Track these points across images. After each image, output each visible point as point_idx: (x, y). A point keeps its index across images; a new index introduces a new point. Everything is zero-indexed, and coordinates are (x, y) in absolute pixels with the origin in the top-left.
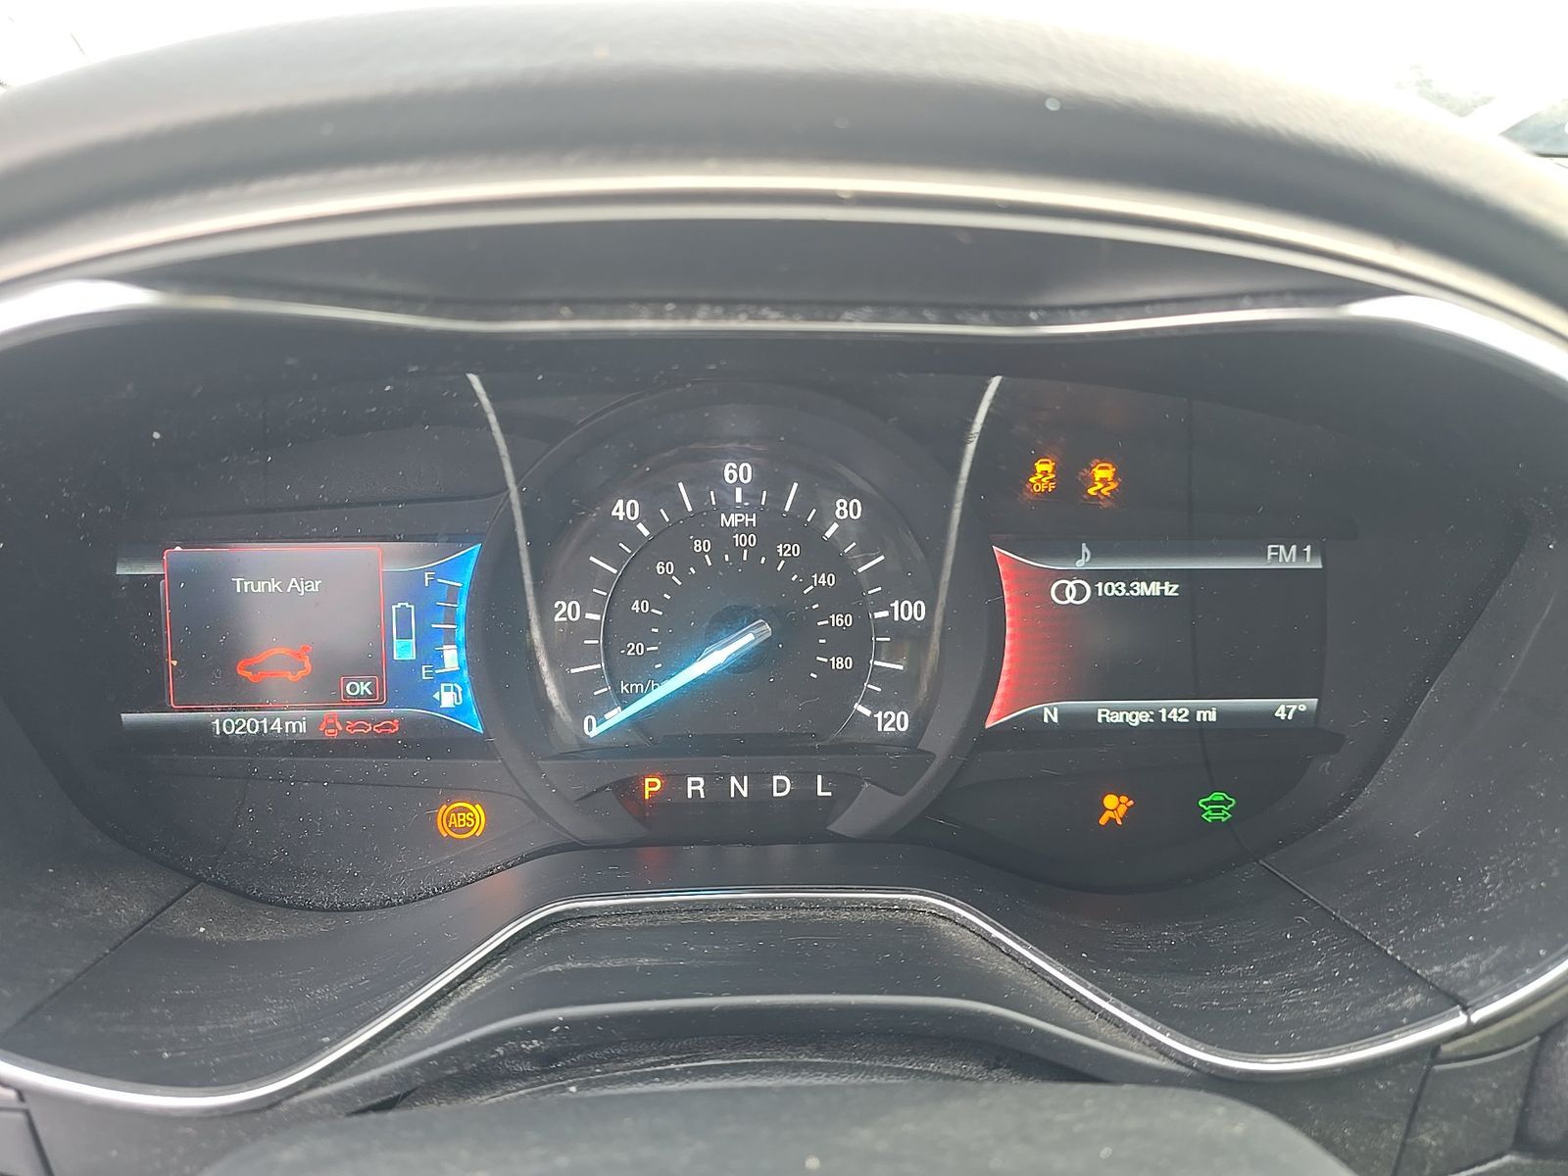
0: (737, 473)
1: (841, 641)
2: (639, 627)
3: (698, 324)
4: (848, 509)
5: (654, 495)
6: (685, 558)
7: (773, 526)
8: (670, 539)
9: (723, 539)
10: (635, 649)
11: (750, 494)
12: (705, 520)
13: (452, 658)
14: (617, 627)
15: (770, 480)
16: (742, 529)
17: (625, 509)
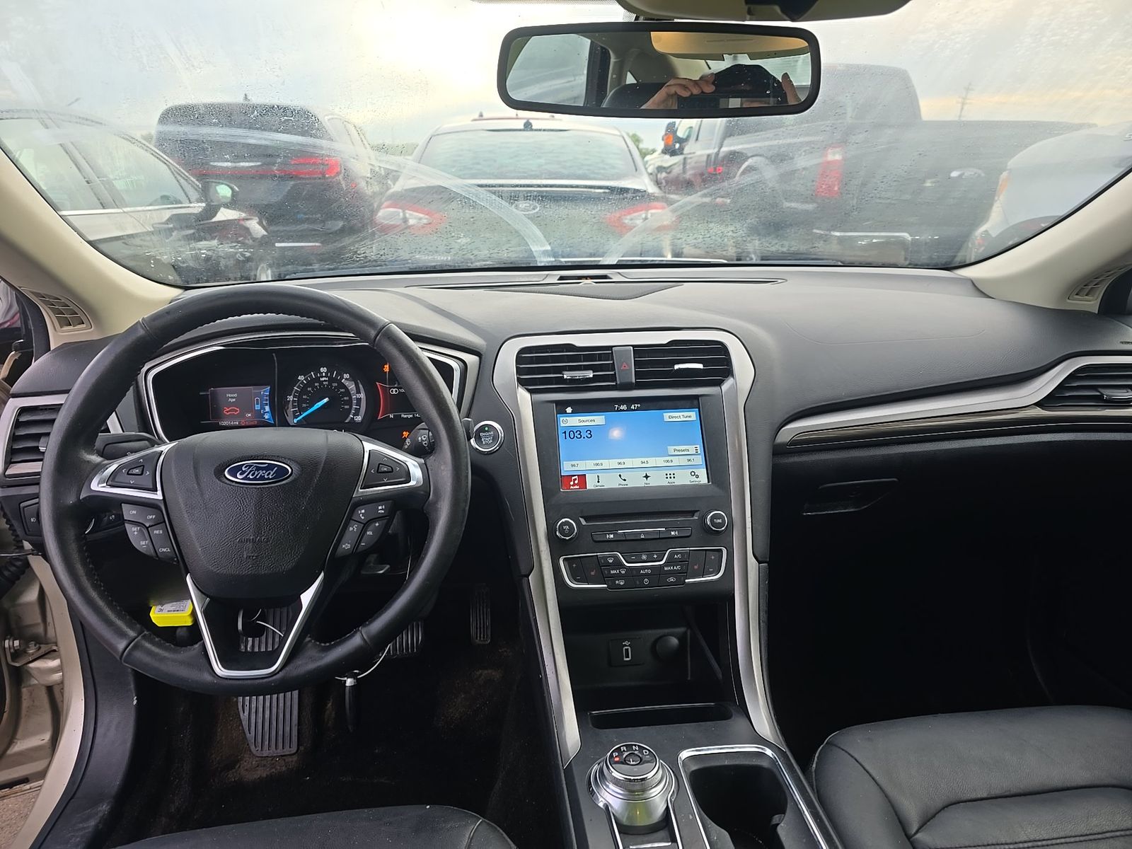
0: (324, 370)
1: (346, 402)
2: (304, 400)
4: (346, 376)
5: (307, 375)
6: (313, 387)
7: (331, 380)
8: (311, 383)
9: (321, 383)
10: (304, 404)
11: (326, 373)
12: (317, 379)
13: (267, 408)
14: (300, 401)
15: (330, 370)
16: (325, 381)
17: (301, 378)
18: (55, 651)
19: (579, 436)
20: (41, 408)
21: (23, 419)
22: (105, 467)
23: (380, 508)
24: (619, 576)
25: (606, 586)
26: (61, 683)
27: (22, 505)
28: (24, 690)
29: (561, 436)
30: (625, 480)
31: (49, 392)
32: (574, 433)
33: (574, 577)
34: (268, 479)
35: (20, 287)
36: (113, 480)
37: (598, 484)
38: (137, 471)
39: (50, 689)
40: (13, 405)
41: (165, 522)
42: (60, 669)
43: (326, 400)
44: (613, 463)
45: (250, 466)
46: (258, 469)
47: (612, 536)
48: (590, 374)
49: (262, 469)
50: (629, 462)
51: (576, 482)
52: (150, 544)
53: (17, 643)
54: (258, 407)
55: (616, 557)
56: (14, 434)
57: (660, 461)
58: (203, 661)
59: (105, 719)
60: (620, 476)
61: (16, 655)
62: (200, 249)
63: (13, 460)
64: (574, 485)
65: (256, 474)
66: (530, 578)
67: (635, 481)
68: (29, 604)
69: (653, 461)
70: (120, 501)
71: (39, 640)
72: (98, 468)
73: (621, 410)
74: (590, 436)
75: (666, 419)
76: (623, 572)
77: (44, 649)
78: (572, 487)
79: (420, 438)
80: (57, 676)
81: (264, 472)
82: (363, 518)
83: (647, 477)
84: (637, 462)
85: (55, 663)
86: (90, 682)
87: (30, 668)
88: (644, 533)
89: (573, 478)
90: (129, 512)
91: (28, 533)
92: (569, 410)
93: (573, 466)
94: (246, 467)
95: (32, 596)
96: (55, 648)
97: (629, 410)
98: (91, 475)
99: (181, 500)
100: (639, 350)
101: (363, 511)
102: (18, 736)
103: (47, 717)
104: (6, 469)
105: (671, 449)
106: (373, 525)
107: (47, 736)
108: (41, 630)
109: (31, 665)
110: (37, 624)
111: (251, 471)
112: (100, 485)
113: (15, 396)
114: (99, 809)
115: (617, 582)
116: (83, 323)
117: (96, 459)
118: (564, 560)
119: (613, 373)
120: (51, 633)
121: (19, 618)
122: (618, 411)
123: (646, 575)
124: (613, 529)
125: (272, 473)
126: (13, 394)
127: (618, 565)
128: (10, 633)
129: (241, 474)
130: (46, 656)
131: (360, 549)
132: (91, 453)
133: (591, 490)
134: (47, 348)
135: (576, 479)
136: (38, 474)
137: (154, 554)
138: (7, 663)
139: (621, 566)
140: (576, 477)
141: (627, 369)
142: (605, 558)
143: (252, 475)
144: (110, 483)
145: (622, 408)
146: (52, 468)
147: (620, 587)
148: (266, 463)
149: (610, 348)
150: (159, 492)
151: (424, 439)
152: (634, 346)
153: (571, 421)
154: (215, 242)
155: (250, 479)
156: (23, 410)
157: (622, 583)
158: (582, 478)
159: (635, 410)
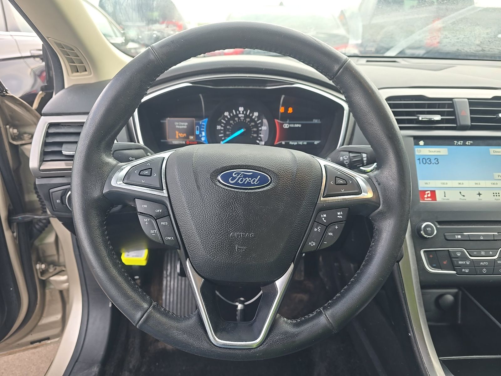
0: (241, 109)
1: (255, 132)
2: (228, 130)
3: (236, 87)
4: (256, 114)
5: (231, 112)
6: (234, 120)
7: (246, 116)
8: (233, 118)
9: (239, 118)
10: (228, 133)
11: (243, 112)
12: (237, 115)
13: (204, 134)
14: (225, 130)
15: (245, 110)
16: (242, 117)
17: (226, 114)
18: (64, 271)
19: (430, 162)
20: (62, 124)
21: (52, 131)
22: (120, 169)
23: (339, 213)
24: (465, 266)
25: (455, 272)
26: (68, 290)
27: (51, 191)
28: (47, 291)
29: (417, 162)
30: (464, 196)
31: (68, 113)
32: (426, 160)
33: (431, 264)
34: (254, 185)
35: (48, 38)
36: (128, 179)
37: (445, 198)
38: (146, 172)
39: (61, 292)
40: (44, 121)
41: (169, 215)
42: (67, 281)
43: (242, 130)
44: (455, 183)
45: (239, 174)
46: (245, 176)
47: (459, 237)
48: (437, 118)
49: (249, 176)
50: (466, 183)
51: (429, 195)
52: (158, 233)
53: (43, 266)
54: (197, 132)
55: (463, 253)
56: (45, 141)
57: (488, 183)
58: (200, 330)
59: (93, 314)
60: (460, 193)
61: (43, 272)
62: (154, 30)
63: (45, 159)
64: (428, 197)
65: (244, 180)
66: (400, 263)
67: (471, 198)
68: (49, 244)
69: (484, 183)
70: (135, 197)
71: (55, 264)
72: (115, 169)
73: (459, 145)
74: (437, 163)
75: (492, 153)
76: (468, 263)
77: (58, 269)
78: (426, 199)
79: (341, 158)
80: (65, 285)
81: (250, 179)
82: (325, 221)
83: (479, 194)
84: (472, 183)
85: (64, 278)
86: (85, 292)
87: (51, 280)
88: (483, 236)
89: (427, 192)
90: (141, 206)
91: (54, 209)
92: (422, 143)
93: (426, 183)
94: (235, 174)
95: (51, 239)
96: (64, 269)
97: (464, 144)
98: (110, 174)
99: (184, 199)
100: (473, 102)
101: (325, 216)
102: (44, 315)
103: (59, 305)
104: (40, 165)
105: (496, 175)
106: (332, 227)
107: (59, 317)
108: (56, 258)
109: (52, 278)
110: (54, 255)
111: (239, 178)
112: (118, 183)
113: (46, 115)
114: (93, 370)
115: (463, 270)
116: (86, 71)
117: (111, 161)
118: (425, 252)
119: (453, 117)
120: (61, 260)
121: (44, 252)
122: (456, 145)
123: (485, 266)
124: (460, 232)
125: (256, 180)
126: (43, 114)
127: (464, 258)
128: (40, 260)
129: (232, 180)
130: (60, 274)
131: (323, 247)
132: (108, 156)
133: (439, 203)
134: (63, 87)
135: (428, 194)
136: (70, 169)
137: (161, 242)
138: (38, 278)
139: (466, 258)
140: (429, 192)
141: (465, 116)
142: (455, 252)
143: (241, 181)
144: (125, 181)
145: (459, 143)
146: (81, 166)
147: (465, 273)
148: (251, 172)
149: (451, 99)
150: (165, 191)
151: (345, 158)
152: (468, 99)
153: (423, 151)
154: (163, 26)
155: (239, 184)
156: (51, 125)
157: (467, 271)
158: (433, 193)
159: (469, 145)
